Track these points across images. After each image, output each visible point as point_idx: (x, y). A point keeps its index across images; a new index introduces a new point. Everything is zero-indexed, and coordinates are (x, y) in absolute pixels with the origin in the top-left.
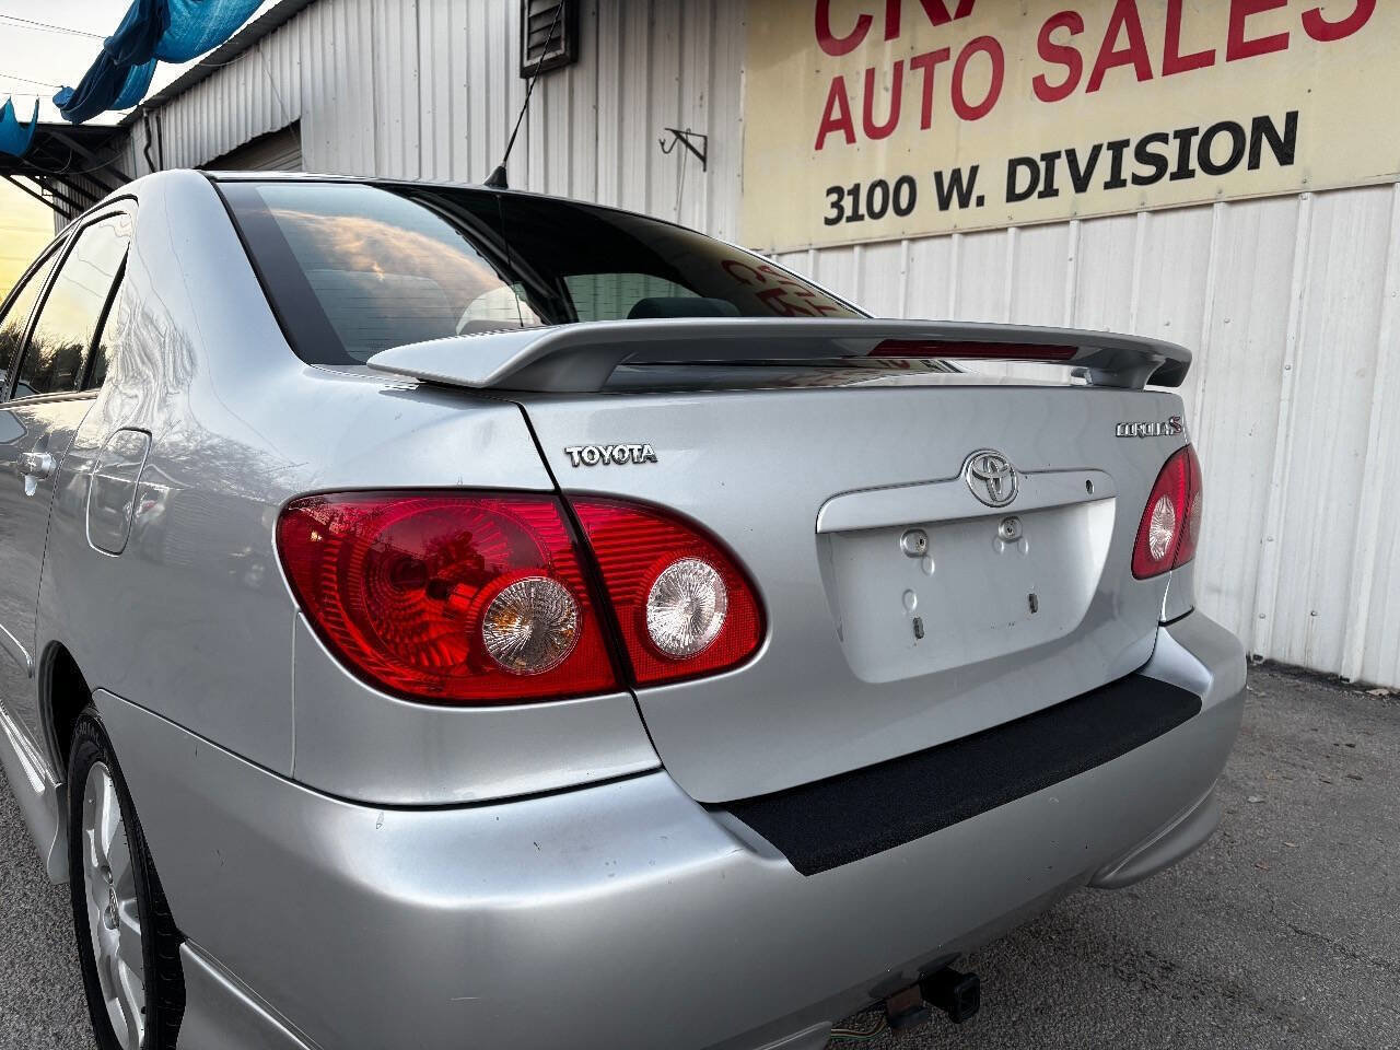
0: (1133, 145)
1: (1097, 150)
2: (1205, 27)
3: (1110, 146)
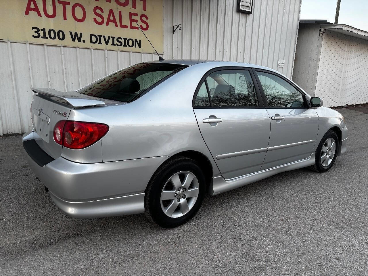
0: (116, 38)
1: (109, 37)
2: (126, 21)
3: (112, 37)
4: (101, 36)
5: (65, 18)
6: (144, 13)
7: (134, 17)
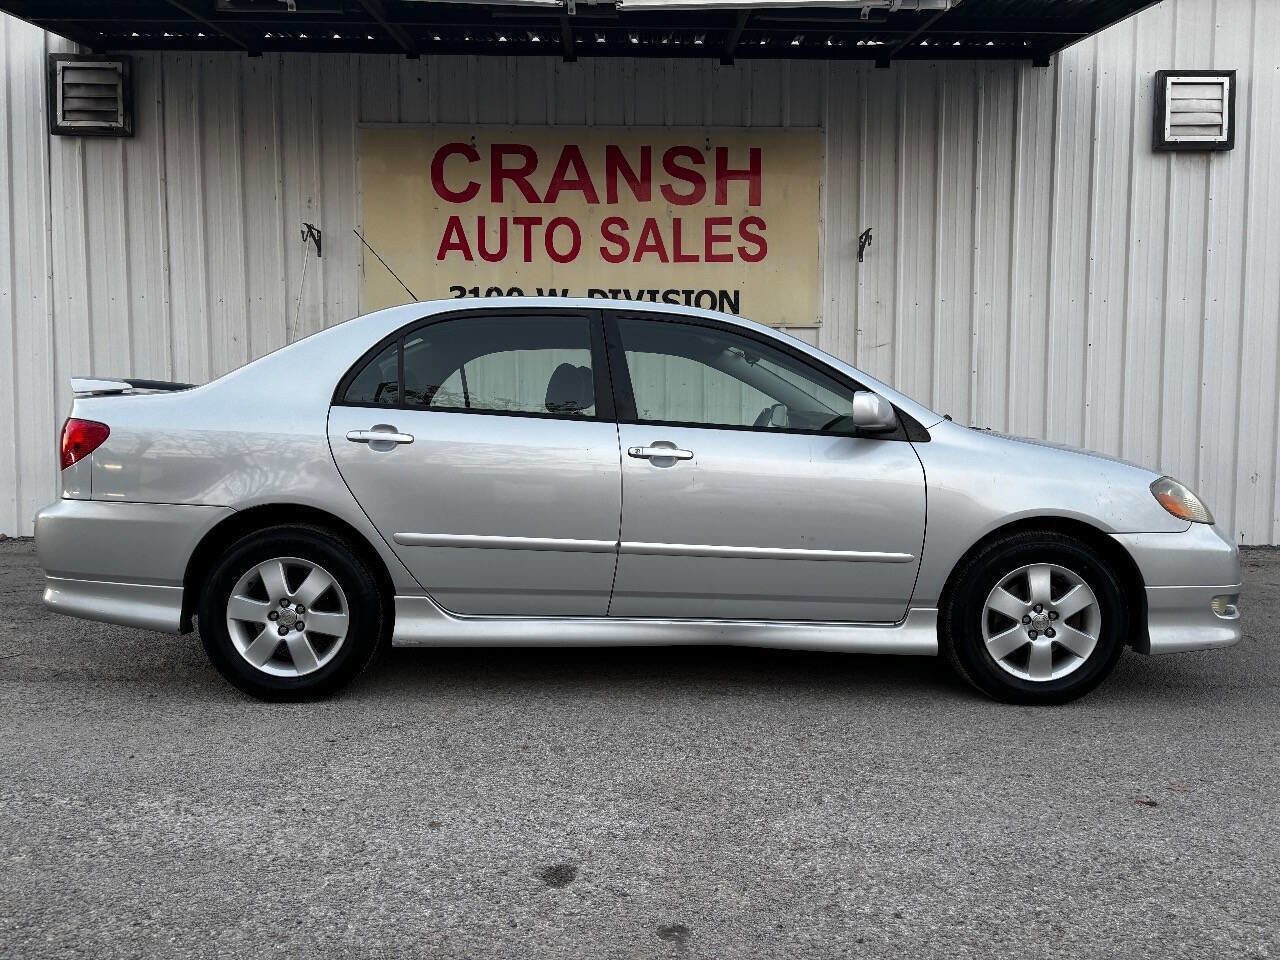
0: (661, 293)
2: (693, 244)
3: (649, 292)
4: (619, 291)
5: (528, 257)
6: (754, 211)
7: (717, 230)
